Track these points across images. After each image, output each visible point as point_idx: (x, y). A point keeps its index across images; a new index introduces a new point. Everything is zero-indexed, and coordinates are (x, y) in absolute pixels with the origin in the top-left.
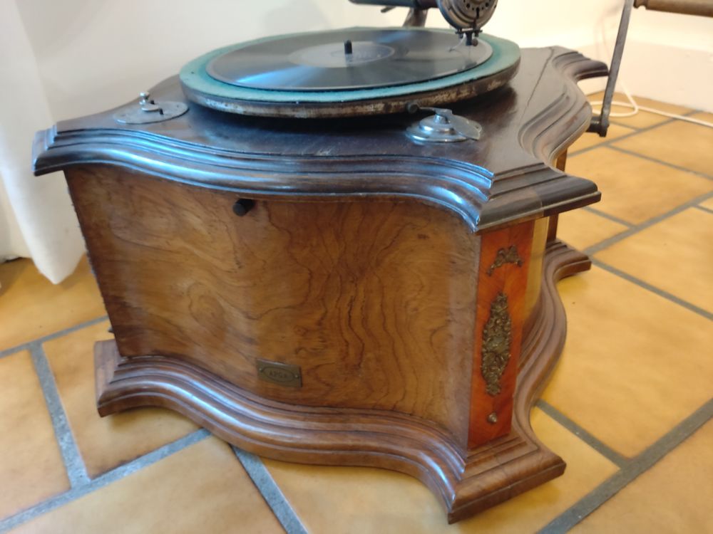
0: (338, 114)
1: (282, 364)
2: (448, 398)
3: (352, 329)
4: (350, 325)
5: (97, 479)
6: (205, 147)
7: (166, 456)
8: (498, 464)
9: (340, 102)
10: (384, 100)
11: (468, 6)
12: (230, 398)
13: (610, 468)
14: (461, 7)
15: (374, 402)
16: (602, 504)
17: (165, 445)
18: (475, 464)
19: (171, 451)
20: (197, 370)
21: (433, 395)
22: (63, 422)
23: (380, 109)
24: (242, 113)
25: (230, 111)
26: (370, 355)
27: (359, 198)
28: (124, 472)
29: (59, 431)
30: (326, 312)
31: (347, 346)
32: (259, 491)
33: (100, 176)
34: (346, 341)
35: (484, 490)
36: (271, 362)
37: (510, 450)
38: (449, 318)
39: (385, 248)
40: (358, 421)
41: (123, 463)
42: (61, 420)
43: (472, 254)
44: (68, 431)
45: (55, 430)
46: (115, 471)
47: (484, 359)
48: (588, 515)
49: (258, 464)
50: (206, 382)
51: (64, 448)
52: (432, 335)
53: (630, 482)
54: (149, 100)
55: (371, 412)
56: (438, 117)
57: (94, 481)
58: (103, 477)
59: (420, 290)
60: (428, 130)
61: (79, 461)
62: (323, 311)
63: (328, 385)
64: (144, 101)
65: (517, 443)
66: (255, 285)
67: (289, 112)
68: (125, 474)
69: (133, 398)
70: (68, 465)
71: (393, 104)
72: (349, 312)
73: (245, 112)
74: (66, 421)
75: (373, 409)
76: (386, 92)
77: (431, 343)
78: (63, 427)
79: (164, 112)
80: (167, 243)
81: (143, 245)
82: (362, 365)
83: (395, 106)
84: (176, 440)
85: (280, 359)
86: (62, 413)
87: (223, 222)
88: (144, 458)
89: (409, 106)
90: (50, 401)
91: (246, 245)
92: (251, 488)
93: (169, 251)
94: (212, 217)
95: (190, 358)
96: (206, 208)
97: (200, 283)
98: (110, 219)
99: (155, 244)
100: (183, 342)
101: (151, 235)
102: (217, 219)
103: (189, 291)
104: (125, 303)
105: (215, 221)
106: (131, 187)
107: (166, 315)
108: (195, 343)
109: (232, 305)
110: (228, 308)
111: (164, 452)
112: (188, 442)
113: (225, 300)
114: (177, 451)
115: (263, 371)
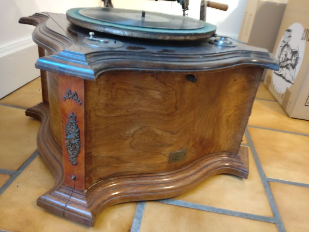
7: (140, 222)
16: (258, 156)
32: (190, 208)
38: (237, 108)
48: (259, 160)
52: (228, 118)
53: (255, 149)
56: (223, 38)
64: (91, 37)
77: (227, 121)
79: (116, 42)
80: (127, 111)
81: (110, 117)
84: (134, 215)
85: (181, 149)
88: (133, 229)
92: (186, 209)
93: (127, 115)
94: (168, 89)
95: (120, 173)
96: (166, 85)
97: (144, 127)
98: (96, 105)
99: (118, 114)
100: (118, 165)
101: (117, 109)
102: (172, 89)
103: (133, 134)
104: (92, 155)
105: (170, 90)
106: (114, 84)
107: (112, 154)
108: (127, 162)
109: (165, 131)
110: (161, 134)
111: (136, 222)
112: (140, 212)
113: (161, 129)
114: (141, 217)
115: (172, 158)
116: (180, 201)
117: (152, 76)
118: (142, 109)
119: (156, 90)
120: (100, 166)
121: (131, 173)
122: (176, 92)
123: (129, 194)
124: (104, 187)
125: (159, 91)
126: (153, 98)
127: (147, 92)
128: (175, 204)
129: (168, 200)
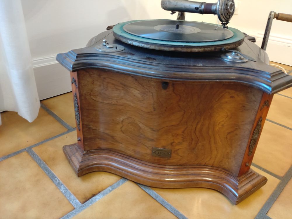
0: (198, 51)
1: (164, 149)
2: (230, 158)
3: (195, 134)
4: (195, 132)
5: (85, 203)
6: (149, 62)
7: (111, 191)
8: (248, 182)
9: (200, 46)
10: (215, 46)
11: (227, 14)
12: (138, 165)
13: (278, 181)
14: (225, 14)
15: (198, 162)
16: (280, 193)
17: (109, 186)
18: (242, 182)
19: (113, 189)
20: (119, 154)
21: (223, 158)
22: (58, 181)
23: (213, 50)
24: (158, 49)
25: (151, 48)
26: (200, 144)
27: (217, 82)
28: (96, 199)
29: (59, 185)
30: (187, 127)
31: (192, 141)
32: (157, 201)
33: (91, 73)
34: (192, 139)
35: (246, 191)
36: (159, 148)
37: (251, 176)
38: (237, 128)
39: (216, 102)
40: (192, 170)
41: (94, 195)
42: (56, 180)
43: (255, 103)
44: (62, 184)
45: (56, 184)
46: (92, 199)
47: (251, 142)
48: (278, 197)
49: (151, 191)
50: (124, 159)
51: (63, 192)
52: (228, 135)
53: (286, 185)
54: (107, 43)
55: (196, 166)
56: (234, 53)
57: (83, 204)
58: (87, 202)
59: (226, 118)
60: (230, 57)
61: (73, 197)
62: (186, 127)
63: (181, 156)
64: (104, 43)
65: (252, 173)
66: (160, 117)
67: (179, 49)
68: (97, 200)
69: (91, 168)
70: (69, 199)
71: (218, 48)
72: (196, 127)
73: (159, 49)
74: (59, 180)
75: (197, 165)
76: (213, 43)
77: (227, 138)
78: (59, 183)
79: (117, 48)
80: (117, 101)
81: (104, 103)
82: (196, 148)
83: (218, 49)
84: (113, 184)
85: (164, 147)
86: (56, 177)
87: (151, 92)
88: (102, 192)
89: (223, 49)
90: (47, 173)
91: (160, 101)
92: (153, 200)
93: (117, 105)
94: (146, 90)
95: (115, 150)
96: (144, 87)
97: (130, 118)
98: (91, 92)
99: (110, 102)
100: (113, 143)
101: (109, 98)
102: (148, 91)
103: (123, 121)
104: (90, 127)
105: (147, 92)
106: (104, 78)
107: (107, 132)
108: (120, 143)
109: (146, 126)
110: (143, 127)
111: (110, 189)
112: (118, 185)
113: (143, 124)
114: (115, 188)
115: (155, 152)
116: (154, 192)
117: (132, 77)
118: (128, 103)
119: (136, 89)
120: (99, 138)
121: (123, 153)
122: (152, 94)
123: (114, 167)
124: (100, 155)
125: (138, 90)
126: (134, 95)
127: (130, 90)
128: (149, 193)
129: (146, 187)
